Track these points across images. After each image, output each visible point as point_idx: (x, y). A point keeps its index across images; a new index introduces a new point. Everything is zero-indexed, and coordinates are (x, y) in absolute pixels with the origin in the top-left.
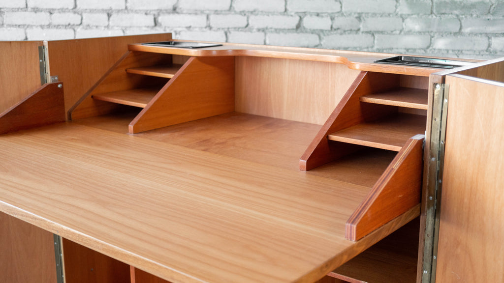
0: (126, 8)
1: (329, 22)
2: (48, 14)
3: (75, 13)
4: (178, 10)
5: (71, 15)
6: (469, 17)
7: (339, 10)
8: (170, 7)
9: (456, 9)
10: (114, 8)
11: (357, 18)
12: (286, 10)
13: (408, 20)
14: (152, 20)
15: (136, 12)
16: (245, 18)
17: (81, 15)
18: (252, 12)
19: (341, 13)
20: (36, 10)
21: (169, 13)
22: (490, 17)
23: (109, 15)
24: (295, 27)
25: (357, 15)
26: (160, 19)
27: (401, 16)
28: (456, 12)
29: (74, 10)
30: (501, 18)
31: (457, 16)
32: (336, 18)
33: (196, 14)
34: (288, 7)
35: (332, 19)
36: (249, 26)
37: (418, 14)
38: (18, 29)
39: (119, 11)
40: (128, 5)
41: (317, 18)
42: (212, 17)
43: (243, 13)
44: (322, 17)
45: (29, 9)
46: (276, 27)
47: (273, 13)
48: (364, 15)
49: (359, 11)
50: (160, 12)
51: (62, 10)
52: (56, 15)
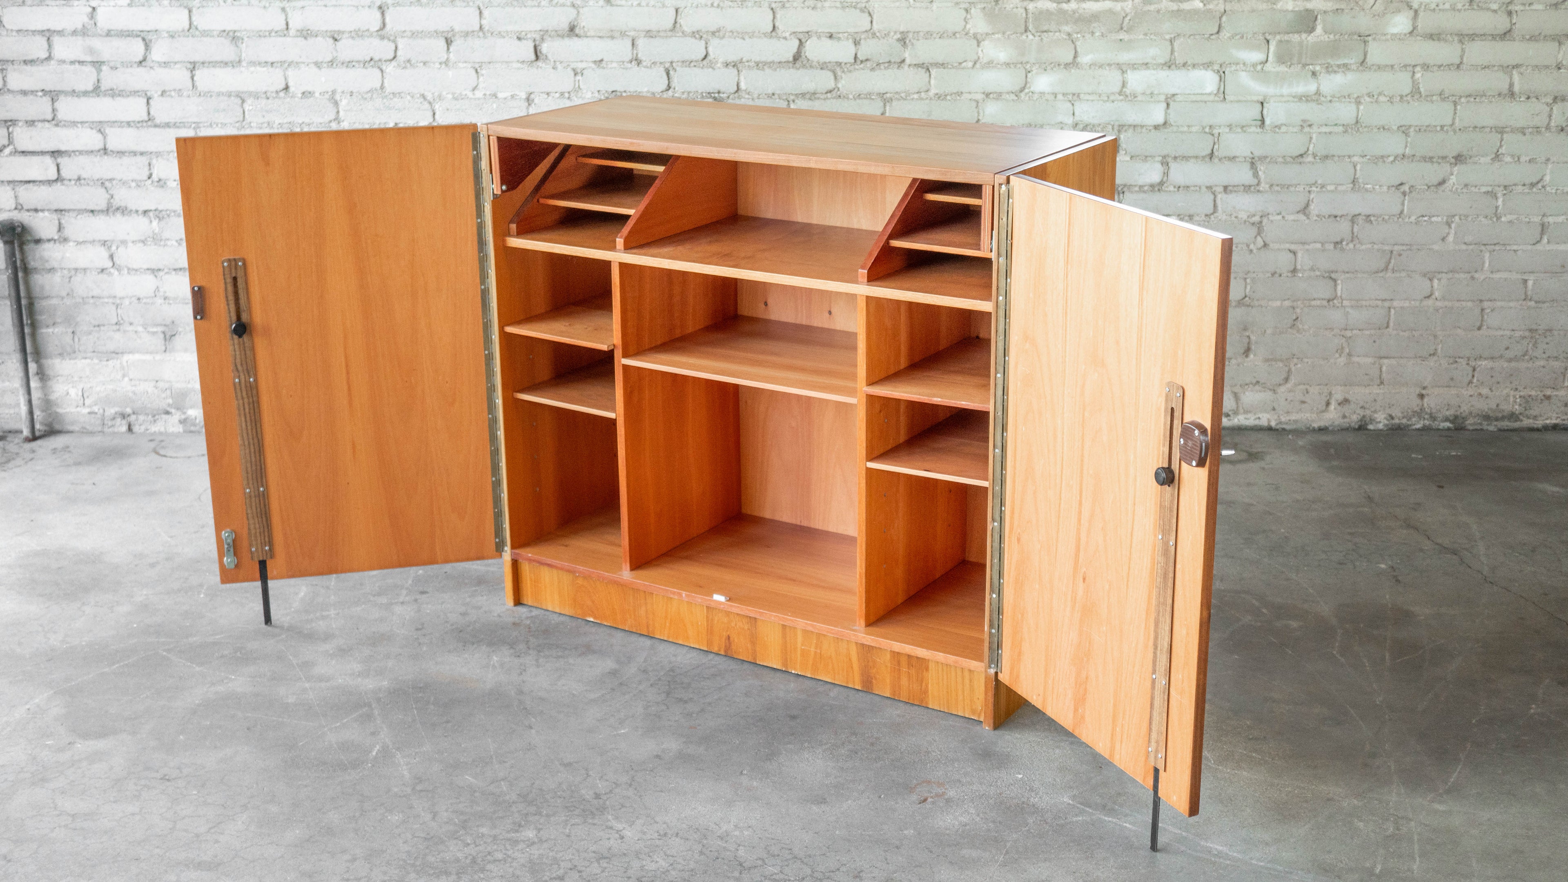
0: (481, 28)
1: (852, 50)
2: (331, 41)
3: (382, 38)
4: (577, 31)
5: (376, 42)
6: (1088, 36)
7: (867, 26)
8: (565, 26)
9: (1067, 23)
10: (457, 28)
11: (898, 40)
12: (774, 27)
13: (986, 44)
14: (532, 50)
15: (500, 35)
16: (703, 42)
17: (394, 41)
18: (713, 33)
19: (871, 33)
20: (305, 34)
21: (563, 37)
22: (1122, 35)
23: (449, 42)
24: (791, 59)
25: (898, 36)
26: (545, 48)
27: (975, 36)
28: (1067, 28)
29: (380, 33)
30: (1141, 37)
31: (1069, 34)
32: (862, 42)
33: (612, 38)
34: (777, 24)
35: (856, 43)
36: (710, 58)
37: (1004, 33)
38: (271, 69)
39: (466, 34)
40: (484, 22)
41: (828, 40)
42: (640, 42)
43: (697, 34)
44: (839, 39)
45: (292, 32)
46: (758, 59)
47: (752, 35)
48: (910, 35)
49: (902, 29)
50: (544, 34)
51: (358, 34)
52: (345, 42)
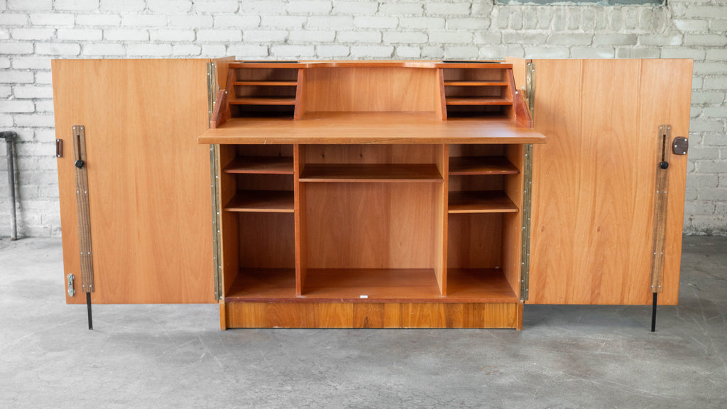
0: (242, 40)
1: (419, 51)
2: (170, 46)
3: (195, 44)
4: (288, 42)
5: (192, 46)
6: (530, 46)
7: (426, 40)
8: (283, 40)
9: (520, 40)
10: (231, 40)
11: (441, 47)
12: (382, 41)
13: (482, 49)
14: (267, 51)
15: (251, 43)
16: (348, 48)
17: (201, 46)
18: (353, 43)
19: (428, 44)
20: (158, 42)
21: (281, 44)
22: (547, 46)
23: (227, 47)
24: (390, 56)
25: (441, 45)
26: (272, 50)
27: (477, 45)
28: (521, 42)
29: (195, 42)
30: (555, 46)
31: (521, 45)
32: (424, 48)
33: (305, 45)
34: (384, 39)
35: (421, 48)
36: (351, 55)
37: (491, 44)
39: (235, 43)
40: (244, 37)
41: (408, 47)
42: (319, 48)
43: (345, 44)
44: (413, 46)
45: (152, 42)
46: (374, 56)
47: (371, 44)
48: (447, 45)
49: (443, 42)
50: (273, 43)
51: (183, 43)
52: (177, 46)
